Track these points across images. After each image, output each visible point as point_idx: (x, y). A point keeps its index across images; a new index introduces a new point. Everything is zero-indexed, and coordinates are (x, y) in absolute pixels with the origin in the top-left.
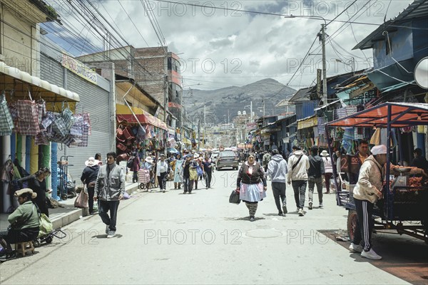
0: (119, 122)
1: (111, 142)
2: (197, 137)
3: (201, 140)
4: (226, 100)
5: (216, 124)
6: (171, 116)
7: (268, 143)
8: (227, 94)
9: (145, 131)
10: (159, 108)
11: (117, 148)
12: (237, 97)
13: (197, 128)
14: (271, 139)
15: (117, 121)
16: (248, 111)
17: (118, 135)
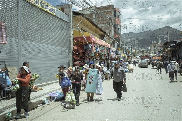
0: (75, 41)
1: (69, 54)
2: (131, 54)
3: (133, 55)
4: (146, 37)
5: (141, 48)
6: (114, 41)
7: (171, 56)
8: (146, 34)
9: (90, 47)
10: (106, 36)
11: (73, 58)
12: (152, 35)
13: (130, 49)
14: (172, 54)
15: (74, 41)
16: (158, 41)
17: (74, 50)
